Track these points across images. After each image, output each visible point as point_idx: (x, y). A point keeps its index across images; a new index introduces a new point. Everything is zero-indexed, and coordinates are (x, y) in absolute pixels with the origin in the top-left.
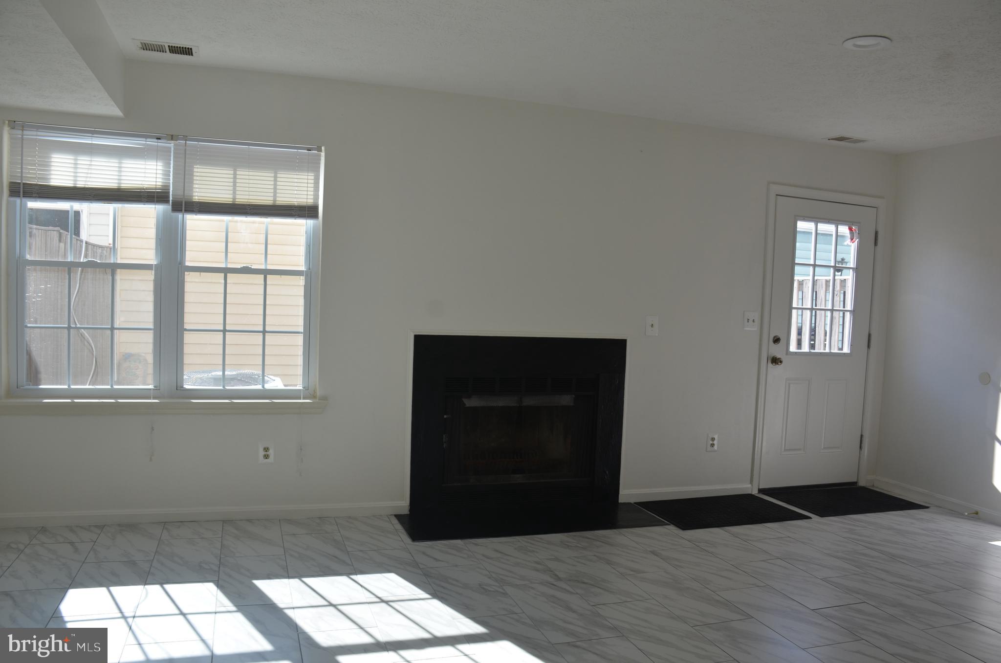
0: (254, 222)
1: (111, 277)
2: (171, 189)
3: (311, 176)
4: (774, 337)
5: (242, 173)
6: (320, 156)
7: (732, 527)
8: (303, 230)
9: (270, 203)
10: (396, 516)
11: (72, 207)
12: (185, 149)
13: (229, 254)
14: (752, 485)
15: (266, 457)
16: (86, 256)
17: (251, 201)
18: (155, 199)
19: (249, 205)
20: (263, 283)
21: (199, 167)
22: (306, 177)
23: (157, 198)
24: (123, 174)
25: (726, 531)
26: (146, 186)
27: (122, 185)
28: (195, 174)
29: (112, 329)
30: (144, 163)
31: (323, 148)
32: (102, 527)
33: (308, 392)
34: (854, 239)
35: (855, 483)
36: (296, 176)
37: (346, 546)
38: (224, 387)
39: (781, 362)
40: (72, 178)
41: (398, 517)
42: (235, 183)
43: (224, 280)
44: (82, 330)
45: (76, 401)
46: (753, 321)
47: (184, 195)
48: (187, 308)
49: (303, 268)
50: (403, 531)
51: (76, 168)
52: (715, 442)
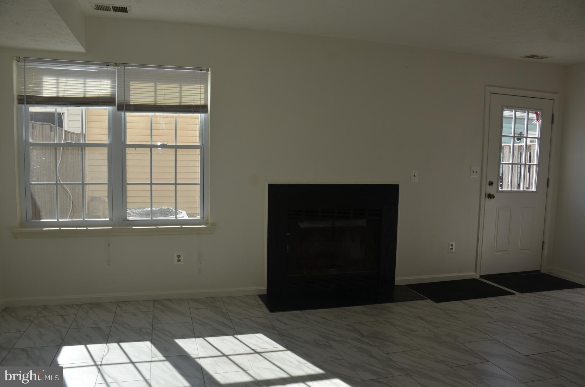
0: (167, 117)
1: (81, 152)
2: (116, 97)
3: (203, 87)
4: (490, 182)
5: (160, 86)
6: (208, 74)
7: (466, 300)
8: (198, 121)
9: (178, 104)
10: (258, 295)
11: (56, 110)
12: (125, 72)
13: (153, 137)
14: (476, 273)
15: (179, 261)
16: (65, 140)
17: (166, 103)
18: (107, 103)
19: (165, 106)
20: (174, 153)
21: (133, 82)
22: (200, 87)
23: (108, 102)
24: (87, 88)
25: (464, 303)
26: (101, 95)
27: (87, 95)
28: (131, 87)
29: (83, 184)
30: (99, 81)
31: (209, 69)
32: (80, 305)
33: (203, 221)
34: (539, 120)
35: (539, 271)
36: (193, 87)
37: (230, 316)
38: (152, 218)
39: (494, 197)
40: (56, 92)
41: (260, 296)
42: (156, 92)
43: (151, 152)
44: (64, 185)
45: (62, 229)
46: (477, 172)
47: (124, 100)
48: (128, 169)
49: (199, 144)
50: (264, 305)
51: (58, 85)
52: (454, 247)
